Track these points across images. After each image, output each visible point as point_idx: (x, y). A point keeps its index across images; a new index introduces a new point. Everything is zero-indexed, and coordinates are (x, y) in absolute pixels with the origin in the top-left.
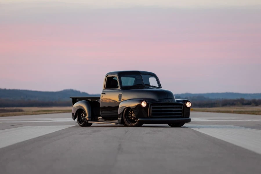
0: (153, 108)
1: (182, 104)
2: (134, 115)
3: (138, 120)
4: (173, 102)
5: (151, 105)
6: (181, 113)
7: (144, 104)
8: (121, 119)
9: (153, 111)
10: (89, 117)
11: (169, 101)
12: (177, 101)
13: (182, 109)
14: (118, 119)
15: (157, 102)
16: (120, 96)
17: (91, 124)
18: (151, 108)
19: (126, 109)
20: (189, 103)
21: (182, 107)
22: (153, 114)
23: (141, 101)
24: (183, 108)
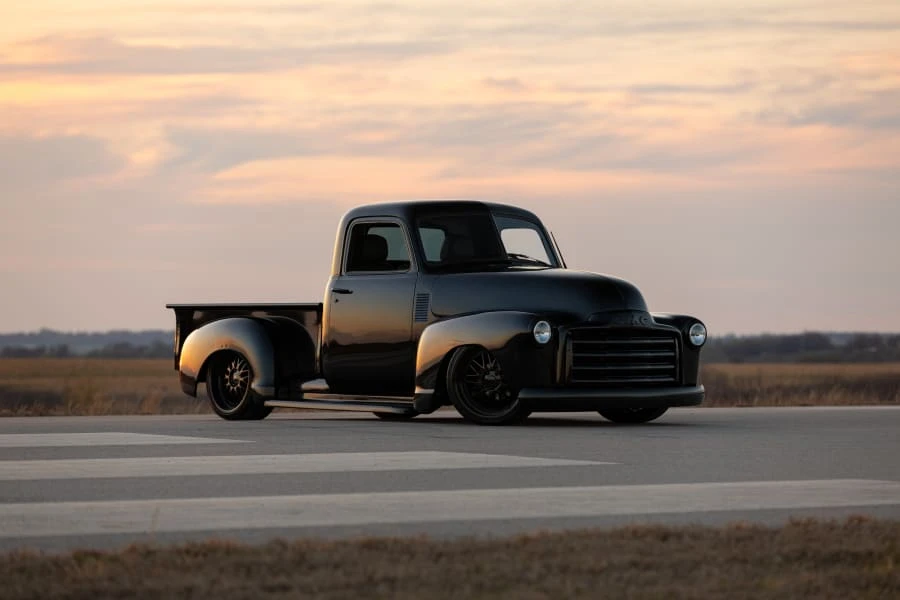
0: (577, 348)
1: (674, 335)
2: (498, 377)
3: (521, 395)
4: (648, 325)
5: (567, 336)
6: (672, 366)
7: (544, 334)
8: (431, 391)
9: (576, 361)
10: (265, 385)
11: (633, 321)
12: (657, 320)
13: (674, 351)
14: (418, 390)
15: (588, 323)
16: (422, 302)
17: (270, 409)
18: (570, 346)
21: (674, 343)
22: (574, 374)
23: (532, 320)
24: (677, 350)
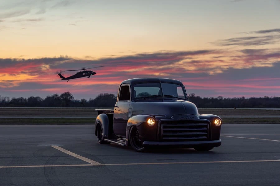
0: (164, 127)
1: (207, 122)
3: (144, 143)
5: (161, 123)
6: (206, 133)
7: (151, 122)
8: (127, 140)
9: (164, 132)
11: (188, 118)
12: (201, 117)
13: (207, 128)
16: (130, 111)
18: (162, 127)
19: (133, 127)
20: (218, 121)
21: (207, 125)
22: (164, 136)
23: (147, 118)
